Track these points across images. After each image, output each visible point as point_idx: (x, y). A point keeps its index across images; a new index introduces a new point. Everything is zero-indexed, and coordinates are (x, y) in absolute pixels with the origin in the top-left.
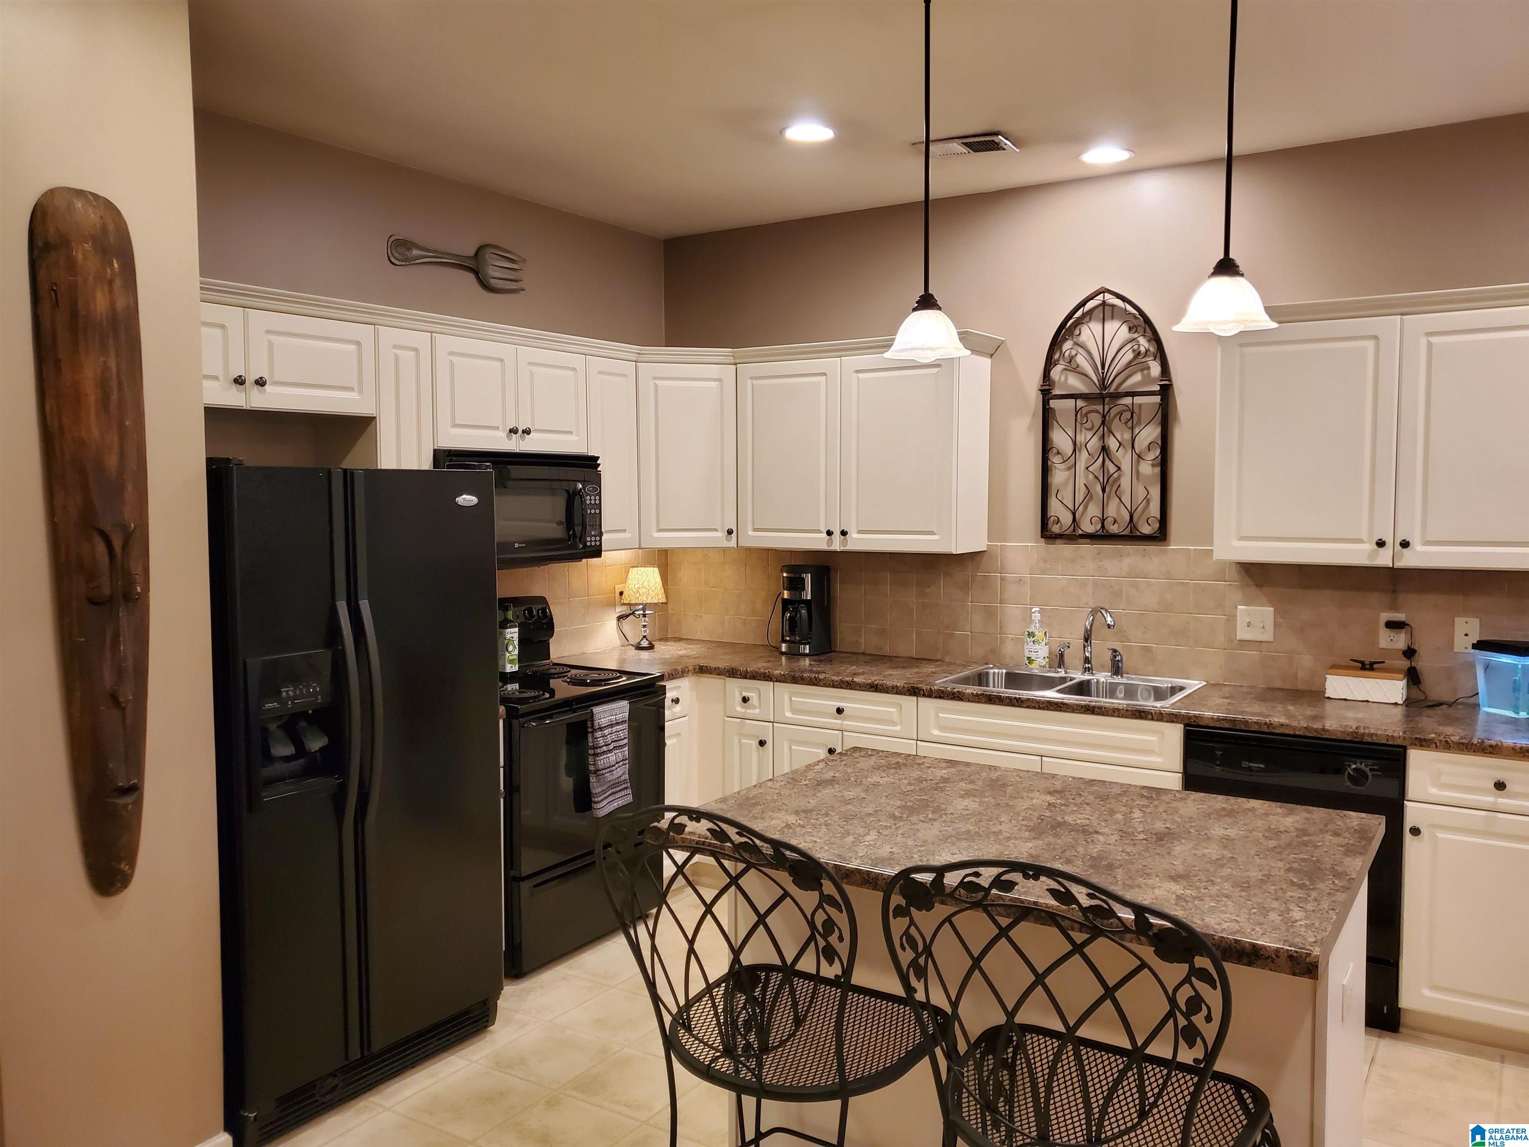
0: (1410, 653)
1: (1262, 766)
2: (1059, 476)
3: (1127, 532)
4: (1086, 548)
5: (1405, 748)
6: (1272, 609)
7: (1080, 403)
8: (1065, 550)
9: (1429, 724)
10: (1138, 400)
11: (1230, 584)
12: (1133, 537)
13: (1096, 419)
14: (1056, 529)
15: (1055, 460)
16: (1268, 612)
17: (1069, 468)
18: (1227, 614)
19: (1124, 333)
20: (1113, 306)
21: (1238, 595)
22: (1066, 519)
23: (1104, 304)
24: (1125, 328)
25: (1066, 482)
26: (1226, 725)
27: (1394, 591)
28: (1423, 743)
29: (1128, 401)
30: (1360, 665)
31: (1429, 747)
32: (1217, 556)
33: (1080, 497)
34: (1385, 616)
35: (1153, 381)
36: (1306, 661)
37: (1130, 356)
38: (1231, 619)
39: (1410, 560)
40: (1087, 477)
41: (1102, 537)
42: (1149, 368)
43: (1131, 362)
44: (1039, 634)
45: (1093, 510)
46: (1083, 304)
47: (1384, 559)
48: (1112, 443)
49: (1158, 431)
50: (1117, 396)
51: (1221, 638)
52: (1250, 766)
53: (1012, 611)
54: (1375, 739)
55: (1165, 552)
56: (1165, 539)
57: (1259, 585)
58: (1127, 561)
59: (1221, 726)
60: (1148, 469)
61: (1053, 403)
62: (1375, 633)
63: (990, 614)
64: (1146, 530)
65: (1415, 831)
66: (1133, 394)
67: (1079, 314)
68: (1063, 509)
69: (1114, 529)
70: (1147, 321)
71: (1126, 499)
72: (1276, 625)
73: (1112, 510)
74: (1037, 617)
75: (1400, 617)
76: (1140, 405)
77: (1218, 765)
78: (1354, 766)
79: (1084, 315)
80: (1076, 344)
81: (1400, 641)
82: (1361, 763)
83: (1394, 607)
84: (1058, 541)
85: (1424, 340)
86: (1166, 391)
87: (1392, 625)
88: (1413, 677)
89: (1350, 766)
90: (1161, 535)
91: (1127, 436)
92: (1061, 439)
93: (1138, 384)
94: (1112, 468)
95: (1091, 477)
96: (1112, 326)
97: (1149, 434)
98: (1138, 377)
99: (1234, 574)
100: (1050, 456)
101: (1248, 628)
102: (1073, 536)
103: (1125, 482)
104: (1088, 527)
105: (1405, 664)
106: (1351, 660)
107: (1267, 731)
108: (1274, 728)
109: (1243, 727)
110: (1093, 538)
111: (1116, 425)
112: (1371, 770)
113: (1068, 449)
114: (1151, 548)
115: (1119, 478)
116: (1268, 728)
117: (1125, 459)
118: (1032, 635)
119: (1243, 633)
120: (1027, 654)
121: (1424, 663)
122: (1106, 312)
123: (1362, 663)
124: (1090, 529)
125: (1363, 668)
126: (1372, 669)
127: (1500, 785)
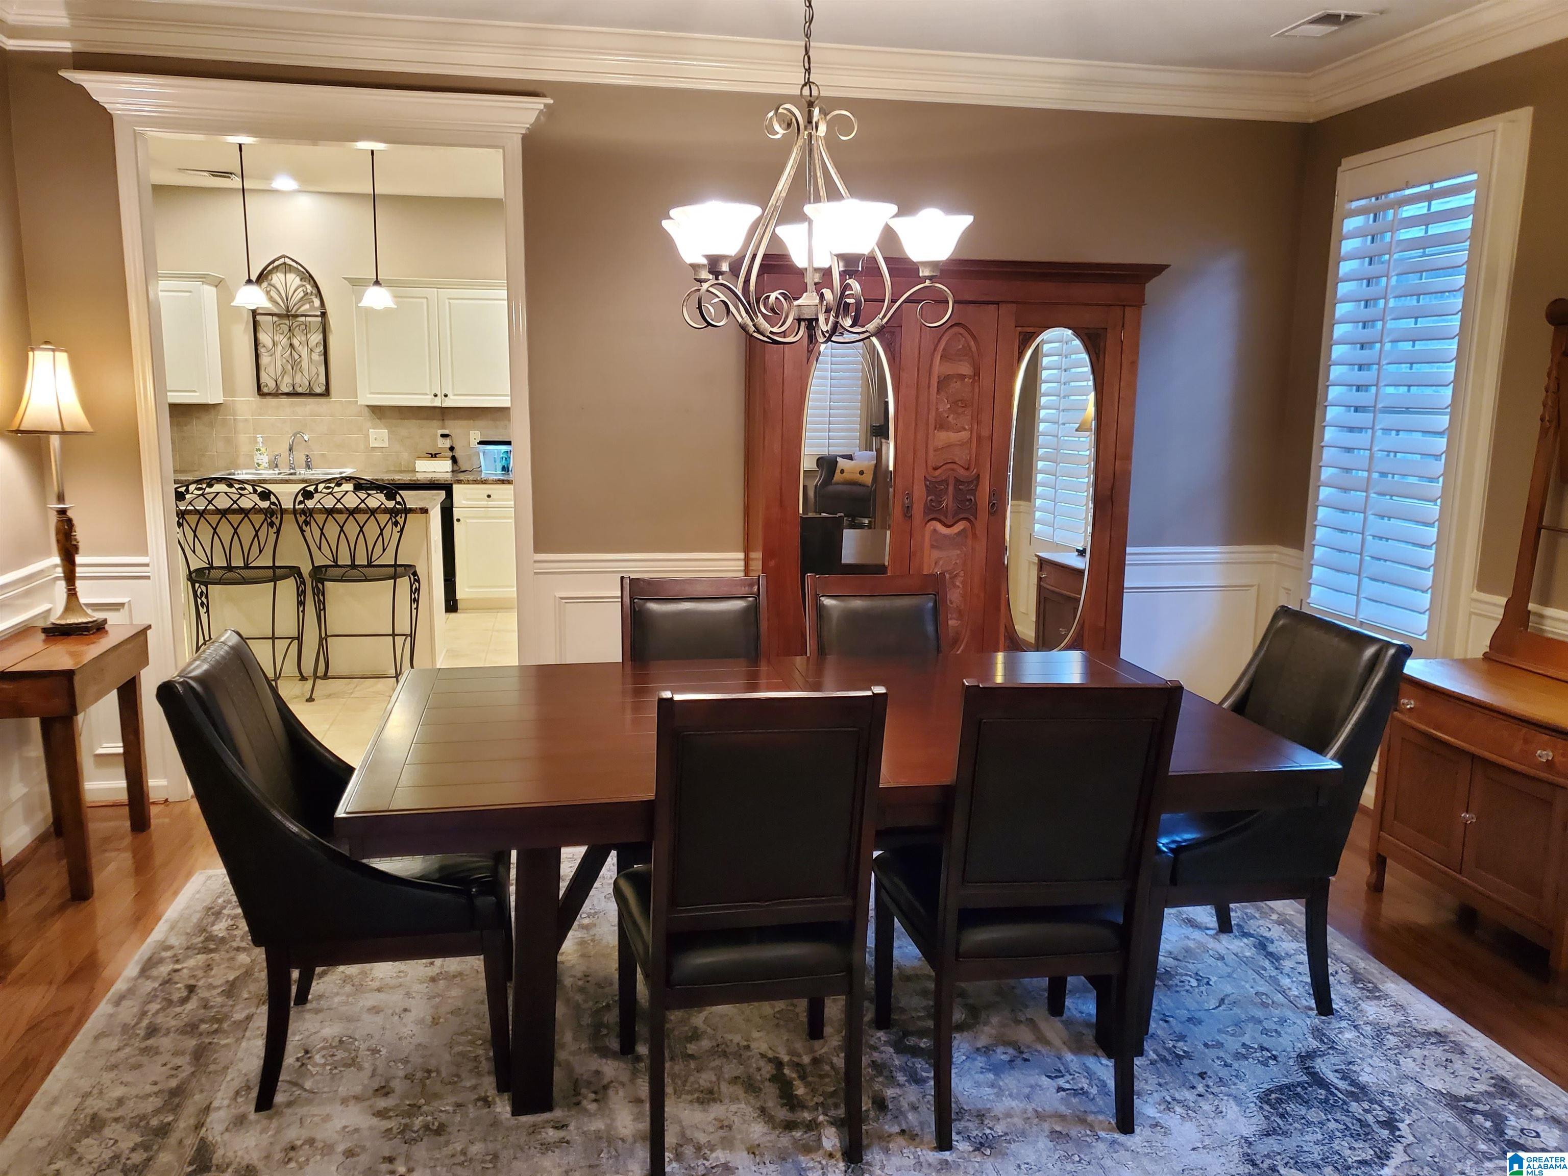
0: (452, 449)
2: (265, 360)
3: (308, 392)
4: (285, 400)
5: (452, 484)
6: (387, 430)
7: (275, 319)
8: (272, 402)
9: (462, 477)
10: (308, 319)
11: (365, 417)
12: (311, 394)
13: (286, 329)
14: (265, 390)
15: (262, 350)
16: (385, 432)
17: (271, 356)
18: (364, 434)
19: (297, 281)
20: (290, 265)
21: (369, 424)
22: (272, 385)
23: (285, 263)
24: (298, 279)
25: (270, 362)
27: (443, 419)
28: (459, 482)
29: (303, 319)
31: (462, 484)
32: (359, 403)
33: (279, 373)
34: (440, 432)
35: (316, 309)
36: (405, 456)
37: (302, 294)
38: (367, 436)
39: (448, 403)
40: (282, 361)
41: (294, 394)
42: (313, 302)
43: (302, 298)
44: (263, 450)
45: (287, 380)
46: (273, 262)
47: (437, 403)
48: (296, 342)
49: (321, 336)
50: (296, 316)
51: (363, 447)
53: (243, 438)
54: (440, 482)
55: (330, 402)
56: (329, 395)
57: (380, 419)
58: (308, 408)
60: (317, 357)
61: (258, 317)
62: (436, 440)
63: (228, 441)
64: (318, 390)
65: (458, 520)
66: (306, 316)
67: (271, 267)
68: (269, 379)
69: (300, 390)
70: (310, 276)
71: (306, 373)
72: (389, 439)
73: (297, 380)
74: (260, 440)
75: (446, 432)
76: (310, 322)
79: (273, 268)
80: (270, 284)
81: (447, 443)
83: (443, 428)
84: (267, 397)
85: (447, 301)
86: (324, 314)
87: (444, 436)
88: (454, 460)
90: (327, 393)
91: (304, 338)
92: (264, 338)
93: (307, 310)
94: (297, 357)
95: (284, 361)
96: (291, 276)
97: (316, 338)
98: (307, 306)
99: (368, 412)
100: (259, 347)
101: (376, 441)
102: (276, 394)
103: (305, 364)
105: (450, 454)
106: (426, 453)
110: (288, 394)
111: (296, 332)
113: (269, 344)
114: (322, 400)
115: (300, 361)
117: (304, 353)
118: (258, 450)
119: (373, 444)
120: (256, 461)
121: (458, 453)
122: (286, 268)
123: (431, 454)
124: (286, 390)
125: (432, 457)
126: (436, 457)
127: (489, 496)
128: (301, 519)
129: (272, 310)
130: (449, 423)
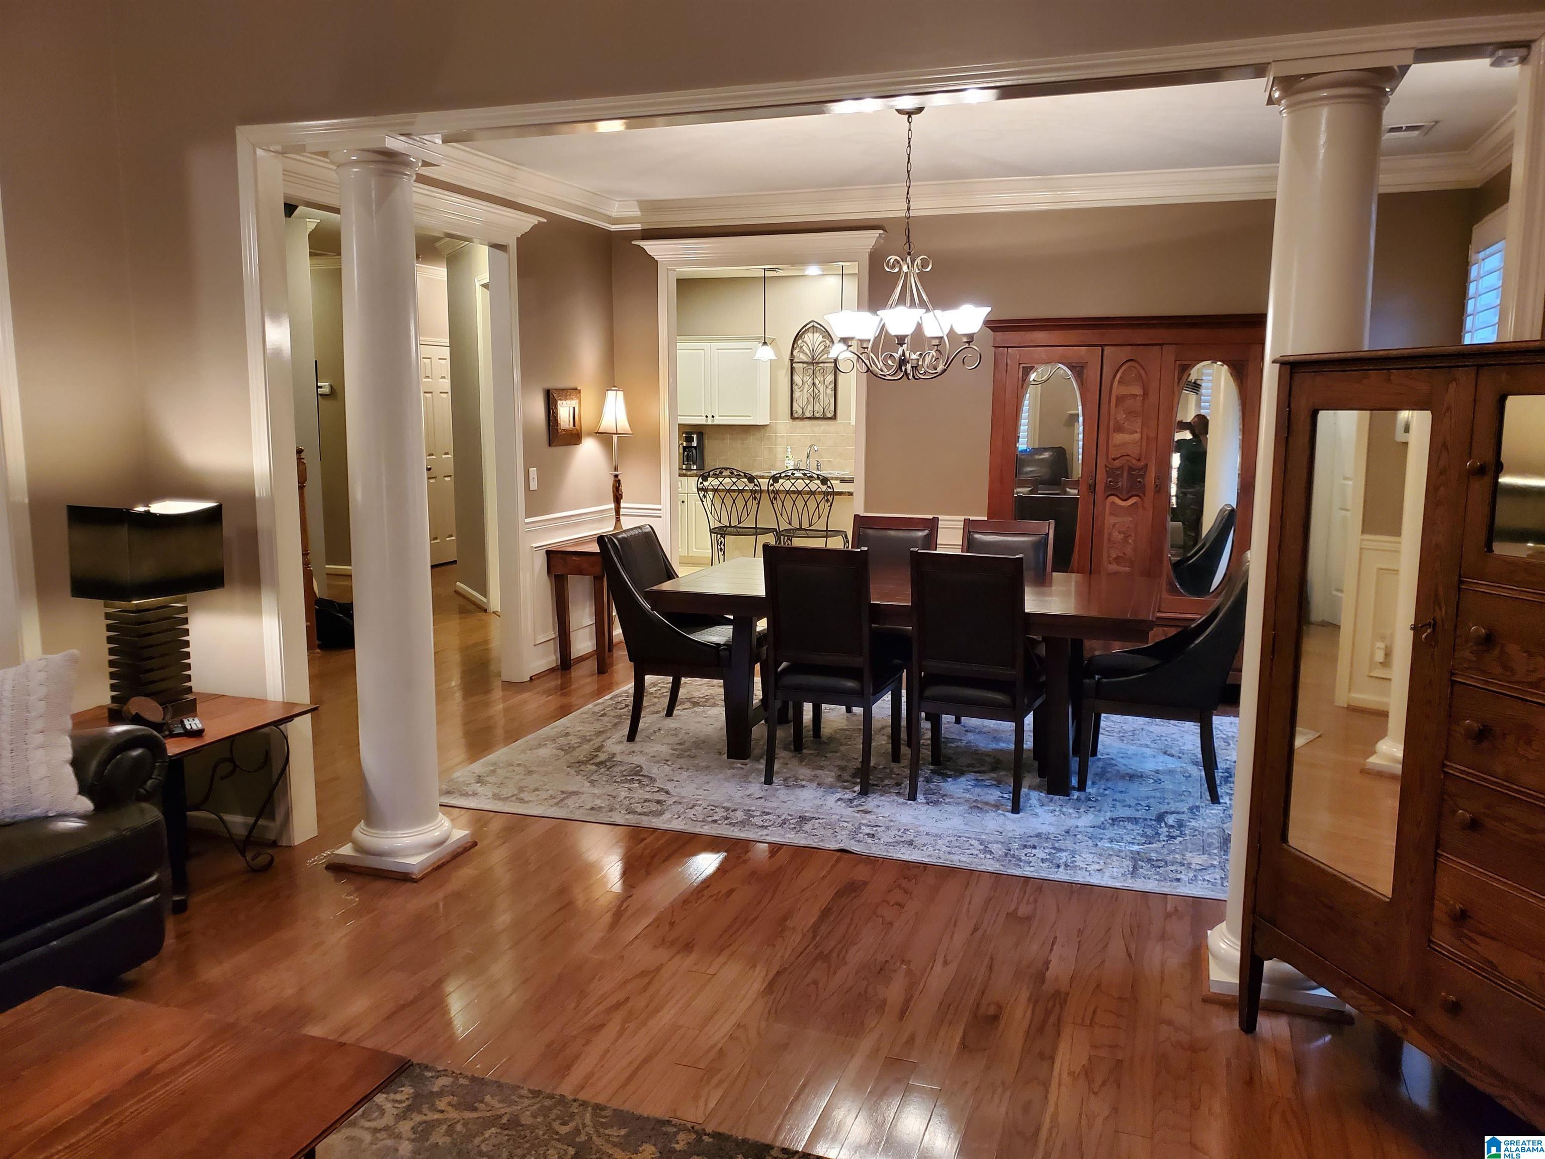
2: (797, 394)
3: (822, 416)
4: (807, 422)
7: (805, 365)
8: (799, 423)
10: (826, 365)
12: (825, 418)
13: (811, 372)
14: (796, 415)
15: (795, 387)
17: (801, 391)
19: (821, 339)
20: (817, 327)
22: (800, 412)
23: (813, 326)
24: (821, 336)
25: (800, 396)
29: (822, 365)
33: (805, 403)
37: (823, 347)
40: (807, 395)
41: (814, 418)
42: (829, 353)
43: (823, 350)
44: (790, 457)
45: (810, 408)
46: (805, 326)
48: (817, 382)
49: (833, 377)
50: (818, 363)
53: (780, 449)
55: (836, 424)
56: (837, 419)
58: (822, 427)
60: (830, 392)
61: (794, 365)
63: (771, 450)
64: (829, 415)
66: (824, 362)
67: (804, 330)
68: (799, 408)
69: (817, 415)
70: (829, 334)
71: (822, 403)
73: (816, 408)
74: (789, 450)
76: (827, 367)
79: (806, 330)
80: (803, 341)
84: (797, 420)
86: (836, 361)
90: (834, 417)
91: (822, 379)
92: (798, 379)
93: (826, 359)
94: (817, 392)
95: (809, 395)
96: (816, 335)
97: (830, 378)
98: (825, 356)
100: (794, 386)
102: (802, 419)
103: (821, 397)
104: (809, 415)
110: (810, 419)
111: (818, 374)
113: (800, 383)
114: (831, 422)
115: (819, 395)
117: (821, 388)
118: (787, 457)
120: (786, 465)
122: (814, 330)
128: (772, 496)
129: (803, 359)
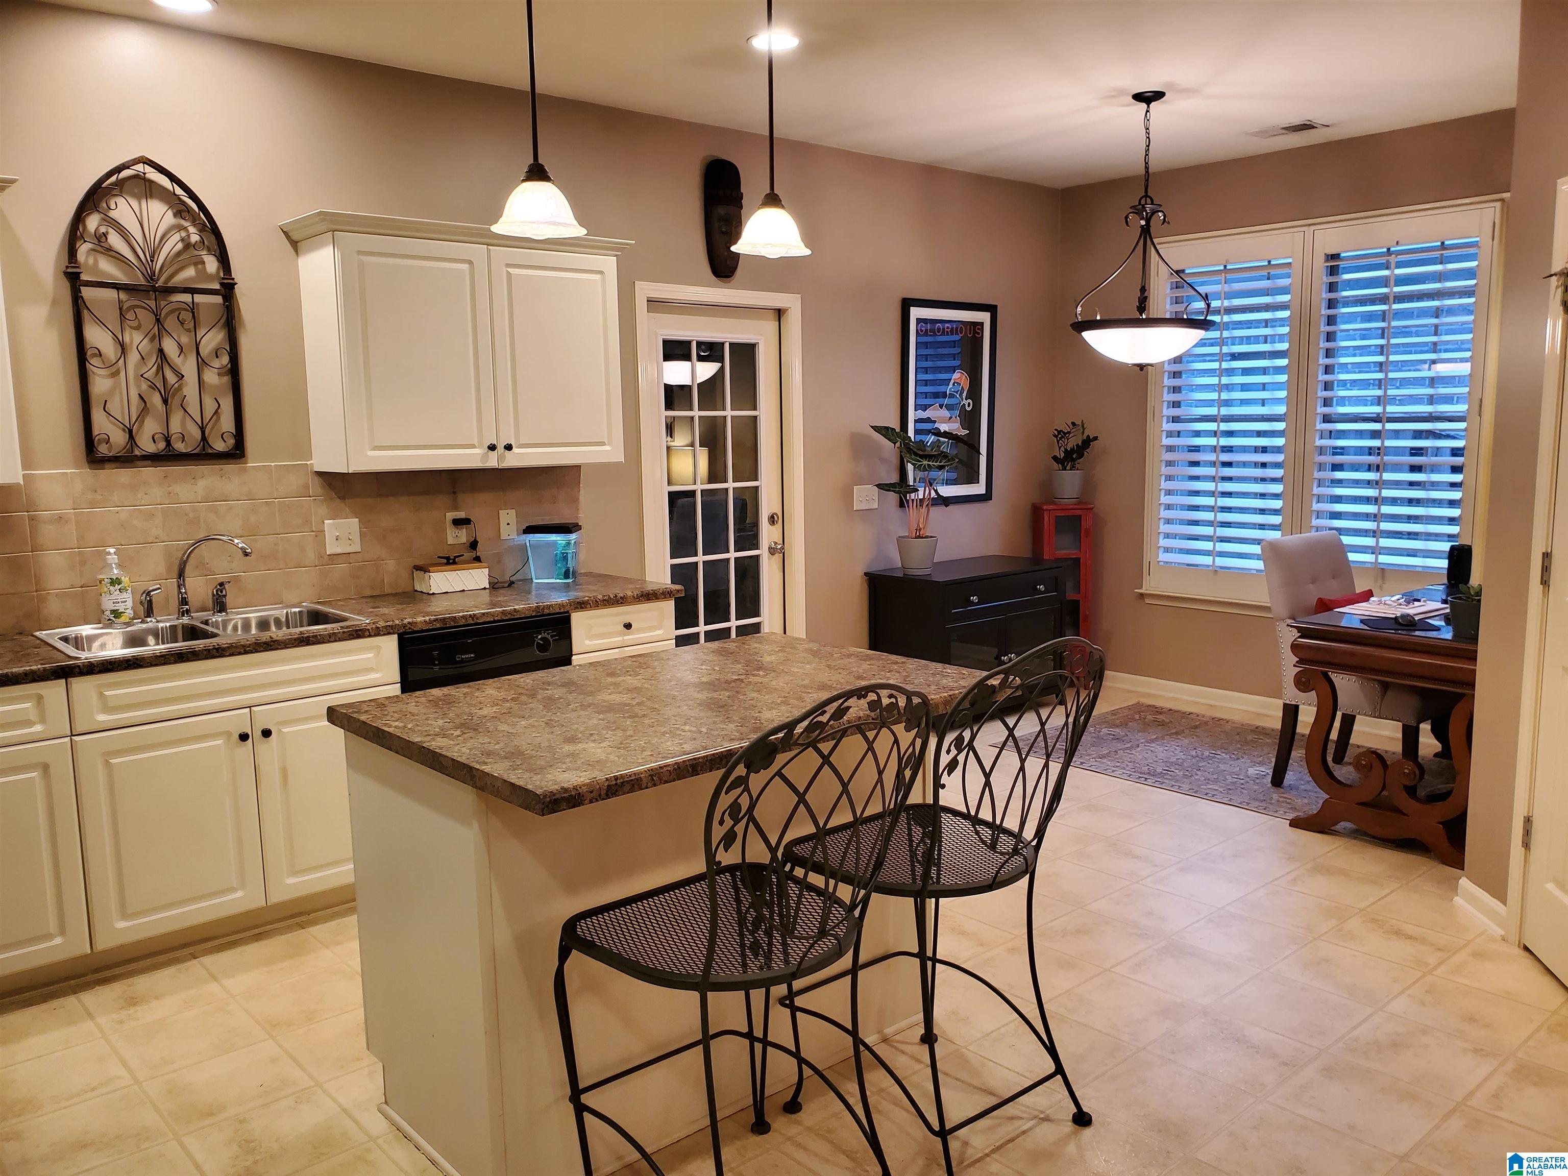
0: (474, 545)
1: (472, 656)
2: (100, 384)
3: (199, 451)
4: (149, 472)
5: (570, 613)
6: (357, 519)
7: (123, 296)
8: (124, 475)
10: (199, 298)
11: (315, 499)
12: (207, 455)
13: (147, 318)
14: (103, 449)
15: (95, 363)
16: (353, 523)
17: (115, 375)
18: (314, 530)
19: (171, 217)
21: (323, 510)
22: (119, 438)
23: (141, 175)
24: (170, 213)
25: (114, 390)
26: (438, 626)
27: (454, 493)
28: (581, 605)
29: (187, 298)
30: (445, 561)
31: (586, 608)
33: (133, 412)
34: (451, 516)
35: (210, 278)
36: (391, 566)
37: (180, 245)
38: (319, 534)
39: (513, 460)
40: (138, 386)
41: (169, 457)
42: (203, 263)
43: (179, 254)
45: (153, 426)
46: (114, 171)
47: (492, 461)
48: (169, 348)
49: (223, 335)
50: (168, 291)
51: (311, 556)
52: (462, 658)
53: (53, 558)
54: (552, 611)
55: (245, 470)
56: (244, 457)
57: (342, 498)
58: (202, 483)
59: (434, 627)
60: (216, 378)
61: (83, 292)
62: (441, 532)
64: (219, 446)
66: (193, 291)
67: (112, 181)
68: (112, 425)
69: (180, 447)
70: (202, 207)
71: (194, 411)
72: (362, 535)
73: (176, 426)
74: (113, 559)
75: (462, 515)
76: (200, 305)
77: (436, 665)
78: (540, 637)
79: (115, 186)
80: (107, 220)
81: (464, 536)
82: (544, 633)
83: (455, 508)
84: (107, 465)
85: (504, 270)
86: (228, 289)
87: (458, 523)
89: (537, 637)
90: (238, 452)
91: (188, 340)
92: (101, 337)
93: (190, 279)
94: (171, 378)
95: (144, 386)
97: (212, 339)
98: (190, 272)
99: (315, 486)
100: (88, 358)
101: (337, 541)
102: (131, 458)
103: (188, 392)
104: (147, 445)
106: (439, 557)
107: (472, 622)
108: (477, 619)
109: (452, 624)
110: (155, 459)
111: (170, 323)
112: (552, 636)
113: (113, 352)
114: (229, 468)
115: (180, 388)
116: (473, 620)
117: (187, 366)
118: (117, 582)
119: (333, 548)
123: (448, 558)
124: (151, 448)
125: (448, 564)
126: (454, 563)
127: (628, 626)
129: (111, 277)
130: (465, 498)
